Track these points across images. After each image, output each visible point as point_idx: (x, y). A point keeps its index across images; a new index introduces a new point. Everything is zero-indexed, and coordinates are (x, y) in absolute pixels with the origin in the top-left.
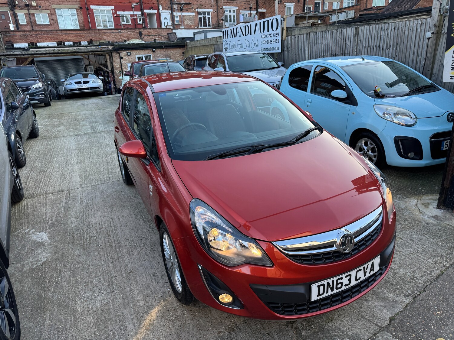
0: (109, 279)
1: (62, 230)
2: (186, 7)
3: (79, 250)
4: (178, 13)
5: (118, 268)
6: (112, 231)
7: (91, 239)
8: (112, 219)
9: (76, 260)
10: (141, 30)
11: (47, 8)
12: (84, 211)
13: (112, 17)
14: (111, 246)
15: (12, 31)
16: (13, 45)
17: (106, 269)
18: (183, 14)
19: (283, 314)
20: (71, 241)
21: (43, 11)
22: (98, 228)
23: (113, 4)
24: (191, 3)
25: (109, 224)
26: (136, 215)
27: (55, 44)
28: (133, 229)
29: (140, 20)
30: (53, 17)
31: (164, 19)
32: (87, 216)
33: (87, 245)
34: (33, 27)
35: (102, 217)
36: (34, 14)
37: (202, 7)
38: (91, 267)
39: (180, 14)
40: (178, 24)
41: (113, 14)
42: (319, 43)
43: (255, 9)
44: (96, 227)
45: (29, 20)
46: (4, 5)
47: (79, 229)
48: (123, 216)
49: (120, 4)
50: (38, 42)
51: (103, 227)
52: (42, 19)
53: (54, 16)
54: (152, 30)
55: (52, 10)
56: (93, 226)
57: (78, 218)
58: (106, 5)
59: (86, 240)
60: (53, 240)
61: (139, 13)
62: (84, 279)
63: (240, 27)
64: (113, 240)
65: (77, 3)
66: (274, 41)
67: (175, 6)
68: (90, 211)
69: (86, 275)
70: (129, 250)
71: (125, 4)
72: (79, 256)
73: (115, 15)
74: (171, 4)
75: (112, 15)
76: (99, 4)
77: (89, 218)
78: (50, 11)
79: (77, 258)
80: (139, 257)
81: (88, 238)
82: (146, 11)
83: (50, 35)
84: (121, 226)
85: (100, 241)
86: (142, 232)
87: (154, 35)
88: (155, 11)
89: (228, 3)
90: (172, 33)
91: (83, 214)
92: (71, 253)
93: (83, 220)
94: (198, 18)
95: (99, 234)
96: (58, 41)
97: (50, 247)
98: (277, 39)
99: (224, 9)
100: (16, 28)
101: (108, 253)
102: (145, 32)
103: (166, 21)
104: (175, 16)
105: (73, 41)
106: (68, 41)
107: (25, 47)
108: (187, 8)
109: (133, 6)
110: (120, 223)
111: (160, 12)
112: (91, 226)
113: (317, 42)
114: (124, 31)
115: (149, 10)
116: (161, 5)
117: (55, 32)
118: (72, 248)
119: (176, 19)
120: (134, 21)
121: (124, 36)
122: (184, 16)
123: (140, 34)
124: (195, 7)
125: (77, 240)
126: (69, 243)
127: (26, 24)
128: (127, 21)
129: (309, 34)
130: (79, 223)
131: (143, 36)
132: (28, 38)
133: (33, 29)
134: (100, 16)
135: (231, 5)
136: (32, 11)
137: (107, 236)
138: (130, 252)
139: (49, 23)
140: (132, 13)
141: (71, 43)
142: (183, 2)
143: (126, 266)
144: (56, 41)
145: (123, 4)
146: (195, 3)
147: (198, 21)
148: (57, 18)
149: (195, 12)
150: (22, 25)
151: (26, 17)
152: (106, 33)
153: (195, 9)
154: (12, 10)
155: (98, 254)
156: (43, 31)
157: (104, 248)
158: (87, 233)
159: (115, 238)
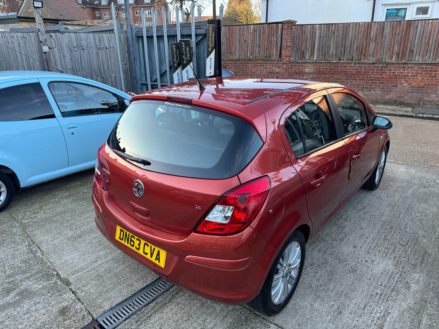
0: (408, 211)
1: (434, 278)
3: (422, 242)
5: (398, 212)
6: (380, 238)
7: (405, 244)
8: (368, 252)
12: (392, 291)
14: (391, 228)
17: (407, 216)
20: (427, 256)
22: (390, 251)
25: (376, 247)
26: (342, 239)
28: (361, 228)
32: (392, 277)
33: (412, 241)
35: (376, 263)
38: (417, 223)
44: (392, 255)
47: (412, 265)
48: (354, 247)
51: (385, 249)
56: (395, 257)
57: (407, 283)
59: (411, 246)
64: (386, 231)
68: (384, 283)
70: (380, 217)
72: (424, 237)
79: (427, 236)
80: (377, 209)
81: (408, 247)
84: (367, 238)
85: (398, 237)
86: (356, 222)
91: (396, 284)
92: (431, 244)
93: (401, 274)
95: (394, 244)
101: (398, 224)
110: (365, 241)
112: (396, 259)
118: (428, 247)
125: (420, 252)
126: (430, 255)
130: (408, 273)
137: (389, 237)
138: (381, 216)
143: (391, 210)
155: (406, 229)
158: (405, 253)
159: (383, 231)
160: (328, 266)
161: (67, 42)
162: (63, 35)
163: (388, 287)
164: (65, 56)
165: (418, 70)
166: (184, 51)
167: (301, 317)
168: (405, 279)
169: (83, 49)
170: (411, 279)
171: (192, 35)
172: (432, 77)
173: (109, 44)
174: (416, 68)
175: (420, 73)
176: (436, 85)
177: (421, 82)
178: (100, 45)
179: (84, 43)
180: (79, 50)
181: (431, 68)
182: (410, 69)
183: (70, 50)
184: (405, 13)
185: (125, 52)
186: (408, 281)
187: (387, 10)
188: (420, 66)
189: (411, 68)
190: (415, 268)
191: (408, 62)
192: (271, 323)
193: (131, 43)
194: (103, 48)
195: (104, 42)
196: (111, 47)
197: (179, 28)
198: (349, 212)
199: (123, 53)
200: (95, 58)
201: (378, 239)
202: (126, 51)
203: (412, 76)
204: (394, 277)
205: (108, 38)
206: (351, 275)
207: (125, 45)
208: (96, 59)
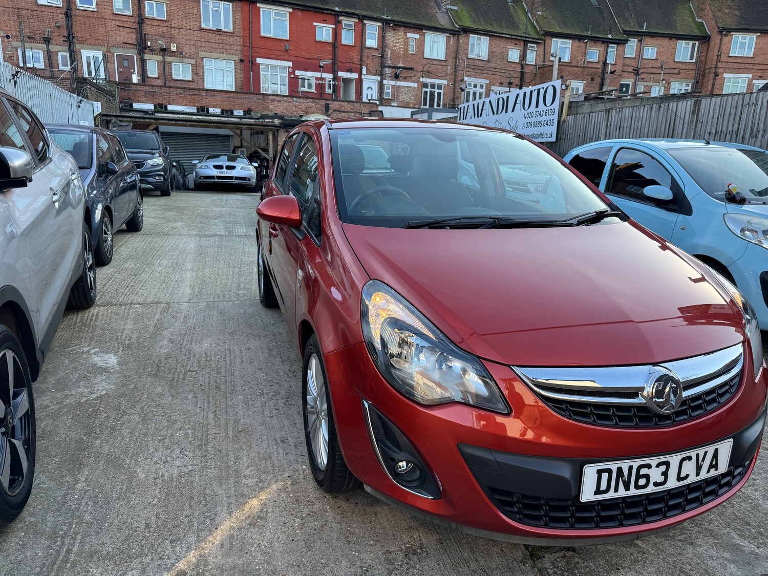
0: (202, 435)
1: (142, 356)
2: (405, 73)
3: (162, 386)
4: (390, 81)
5: (223, 422)
6: (226, 367)
7: (186, 374)
8: (230, 350)
9: (153, 400)
10: (328, 102)
11: (192, 56)
13: (287, 78)
14: (218, 388)
15: (134, 84)
16: (131, 105)
17: (201, 421)
18: (399, 83)
19: (520, 521)
20: (153, 373)
21: (186, 60)
22: (204, 359)
23: (292, 59)
24: (413, 68)
25: (223, 357)
26: (270, 350)
27: (194, 110)
28: (260, 369)
29: (329, 87)
30: (198, 70)
31: (368, 89)
32: (190, 341)
33: (177, 381)
34: (167, 82)
35: (214, 345)
36: (170, 63)
37: (431, 75)
38: (176, 414)
39: (393, 83)
40: (389, 99)
41: (290, 74)
42: (625, 126)
43: (517, 85)
44: (199, 357)
45: (162, 71)
46: (130, 46)
47: (171, 357)
48: (249, 349)
49: (302, 60)
50: (170, 104)
51: (211, 360)
52: (181, 71)
53: (199, 68)
54: (346, 104)
55: (199, 60)
56: (194, 356)
57: (172, 343)
58: (281, 60)
60: (124, 367)
61: (329, 76)
62: (160, 430)
63: (490, 101)
64: (223, 379)
65: (237, 52)
66: (546, 122)
67: (388, 71)
69: (165, 423)
70: (248, 398)
71: (310, 61)
72: (161, 395)
73: (292, 76)
74: (381, 66)
75: (287, 75)
76: (271, 56)
77: (191, 344)
78: (196, 61)
79: (157, 399)
80: (263, 411)
81: (182, 372)
82: (342, 74)
83: (190, 95)
84: (242, 362)
85: (201, 378)
86: (275, 375)
87: (348, 112)
88: (355, 76)
89: (473, 73)
90: (377, 111)
91: (184, 338)
92: (148, 390)
93: (181, 346)
94: (422, 92)
95: (203, 369)
96: (199, 105)
97: (117, 375)
98: (550, 120)
99: (466, 81)
100: (141, 82)
101: (211, 398)
102: (334, 105)
103: (370, 92)
104: (386, 86)
105: (222, 108)
106: (214, 107)
107: (149, 110)
108: (406, 75)
109: (322, 64)
110: (242, 358)
111: (363, 77)
112: (192, 355)
113: (622, 125)
114: (302, 100)
115: (346, 73)
116: (365, 67)
117: (196, 92)
118: (152, 383)
119: (386, 90)
120: (320, 87)
121: (301, 109)
122: (399, 87)
123: (327, 107)
124: (419, 74)
125: (164, 372)
126: (149, 375)
127: (156, 76)
128: (310, 86)
129: (608, 111)
130: (174, 349)
131: (330, 111)
132: (155, 96)
133: (165, 83)
134: (269, 75)
135: (478, 77)
136: (168, 59)
137: (215, 373)
138: (248, 401)
139: (191, 79)
140: (318, 75)
141: (218, 111)
142: (400, 65)
143: (237, 421)
144: (197, 105)
145: (306, 61)
146: (420, 68)
147: (421, 97)
148: (203, 72)
149: (418, 82)
150: (150, 78)
151: (158, 66)
152: (274, 100)
153: (419, 78)
154: (140, 55)
155: (194, 396)
156: (180, 88)
157: (207, 389)
158: (183, 365)
159: (227, 378)
201: (228, 366)
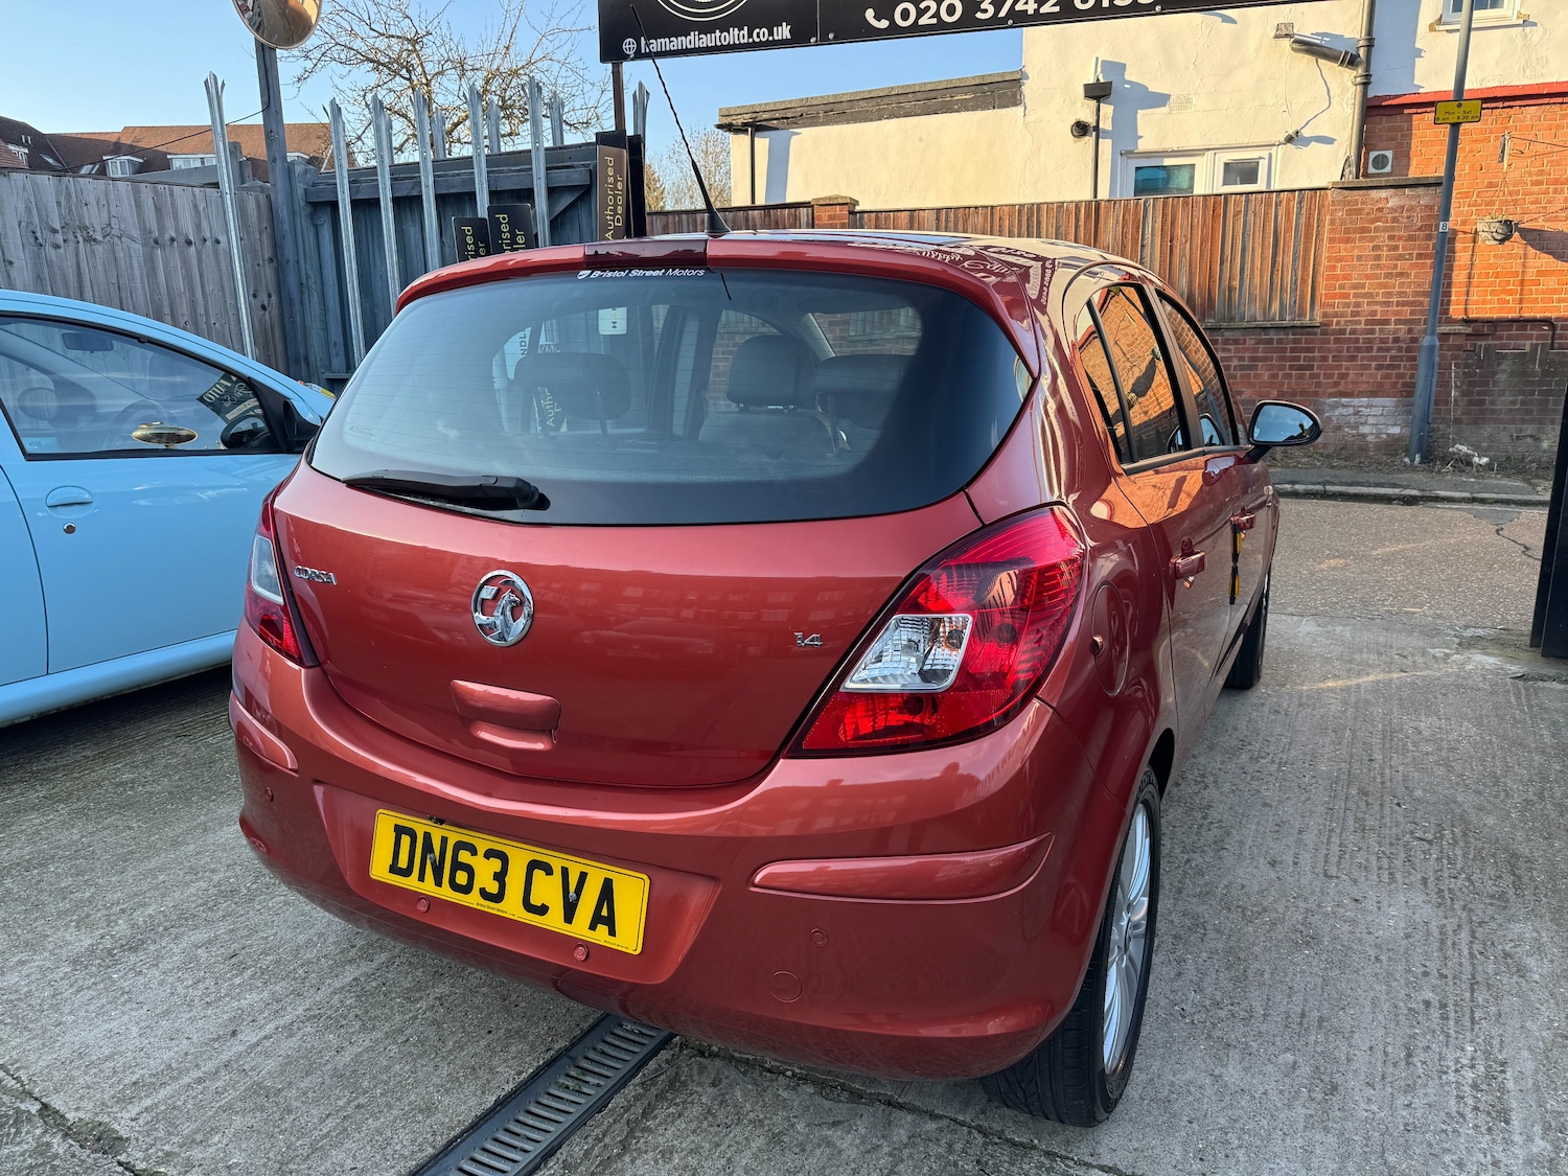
3: (1485, 825)
5: (1359, 746)
6: (1343, 829)
7: (1436, 838)
8: (1326, 875)
12: (1472, 991)
14: (1364, 793)
17: (1395, 755)
20: (1522, 864)
22: (1398, 863)
25: (1347, 856)
26: (1219, 845)
28: (1265, 805)
32: (1449, 943)
33: (1453, 826)
35: (1370, 904)
38: (1439, 773)
44: (1410, 874)
47: (1492, 897)
48: (1273, 864)
51: (1379, 857)
56: (1425, 880)
57: (1507, 955)
59: (1455, 841)
64: (1351, 804)
68: (1433, 967)
70: (1311, 765)
72: (1481, 809)
77: (1442, 930)
79: (1489, 807)
81: (1449, 844)
84: (1300, 832)
85: (1401, 819)
86: (1241, 787)
91: (1473, 965)
92: (1513, 827)
93: (1473, 931)
95: (1398, 839)
101: (1379, 780)
110: (1299, 842)
112: (1431, 886)
118: (1513, 839)
125: (1494, 856)
126: (1529, 861)
130: (1493, 925)
137: (1371, 822)
138: (1311, 761)
155: (1412, 792)
157: (1388, 798)
158: (1449, 863)
159: (1343, 806)
160: (1211, 935)
161: (21, 207)
162: (5, 179)
163: (1454, 978)
164: (11, 263)
165: (1256, 350)
166: (507, 244)
167: (1195, 1126)
168: (1493, 944)
169: (90, 240)
170: (1511, 941)
171: (533, 189)
172: (1301, 368)
173: (198, 227)
174: (1250, 342)
175: (1264, 359)
176: (1316, 394)
177: (1270, 385)
178: (162, 229)
179: (95, 218)
180: (72, 245)
181: (1295, 341)
182: (1232, 347)
183: (32, 240)
184: (1192, 178)
185: (263, 260)
186: (1507, 948)
187: (1138, 169)
188: (1260, 335)
189: (1236, 342)
190: (1505, 907)
191: (1225, 325)
192: (1088, 1165)
193: (286, 227)
194: (172, 240)
195: (176, 219)
196: (205, 240)
197: (484, 169)
198: (1202, 760)
199: (253, 266)
200: (141, 275)
201: (1338, 831)
202: (266, 257)
203: (1242, 368)
204: (1454, 944)
205: (195, 206)
206: (1307, 956)
207: (260, 233)
208: (142, 280)
